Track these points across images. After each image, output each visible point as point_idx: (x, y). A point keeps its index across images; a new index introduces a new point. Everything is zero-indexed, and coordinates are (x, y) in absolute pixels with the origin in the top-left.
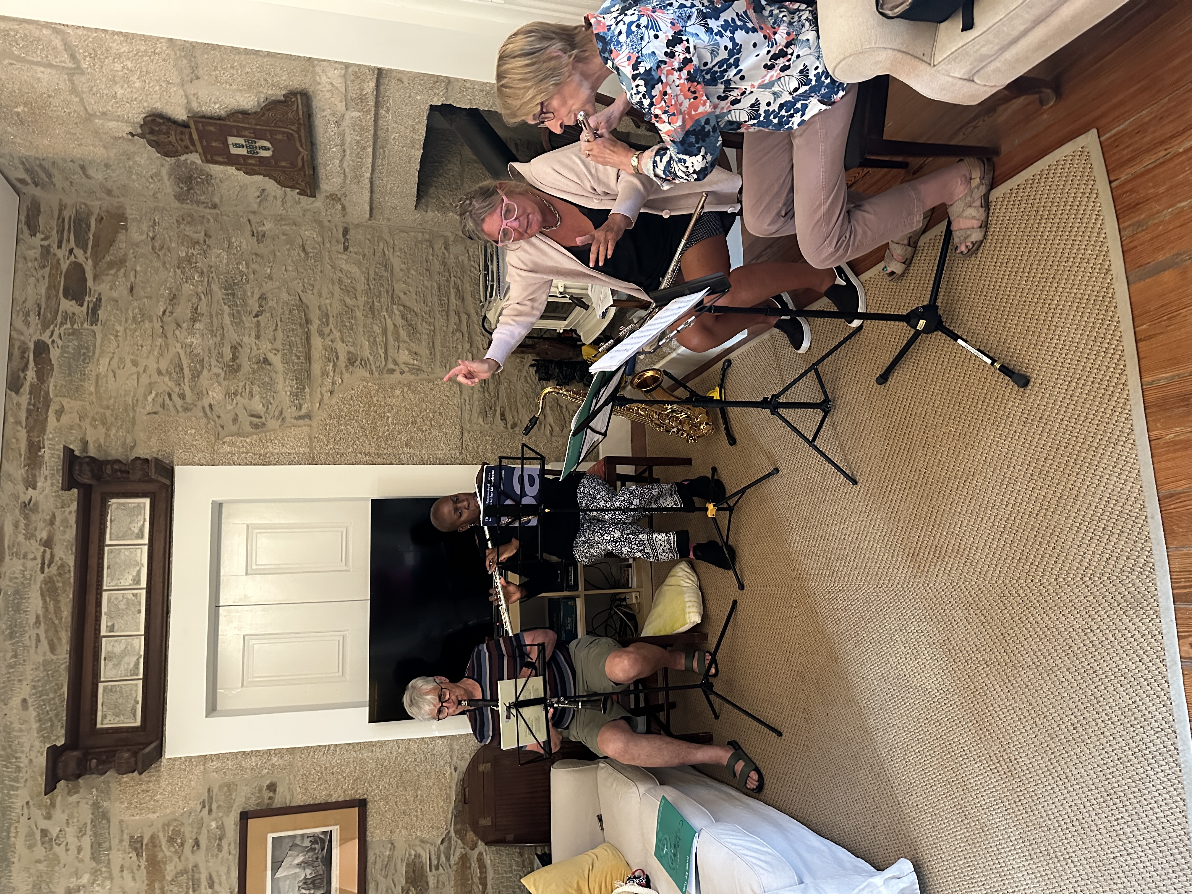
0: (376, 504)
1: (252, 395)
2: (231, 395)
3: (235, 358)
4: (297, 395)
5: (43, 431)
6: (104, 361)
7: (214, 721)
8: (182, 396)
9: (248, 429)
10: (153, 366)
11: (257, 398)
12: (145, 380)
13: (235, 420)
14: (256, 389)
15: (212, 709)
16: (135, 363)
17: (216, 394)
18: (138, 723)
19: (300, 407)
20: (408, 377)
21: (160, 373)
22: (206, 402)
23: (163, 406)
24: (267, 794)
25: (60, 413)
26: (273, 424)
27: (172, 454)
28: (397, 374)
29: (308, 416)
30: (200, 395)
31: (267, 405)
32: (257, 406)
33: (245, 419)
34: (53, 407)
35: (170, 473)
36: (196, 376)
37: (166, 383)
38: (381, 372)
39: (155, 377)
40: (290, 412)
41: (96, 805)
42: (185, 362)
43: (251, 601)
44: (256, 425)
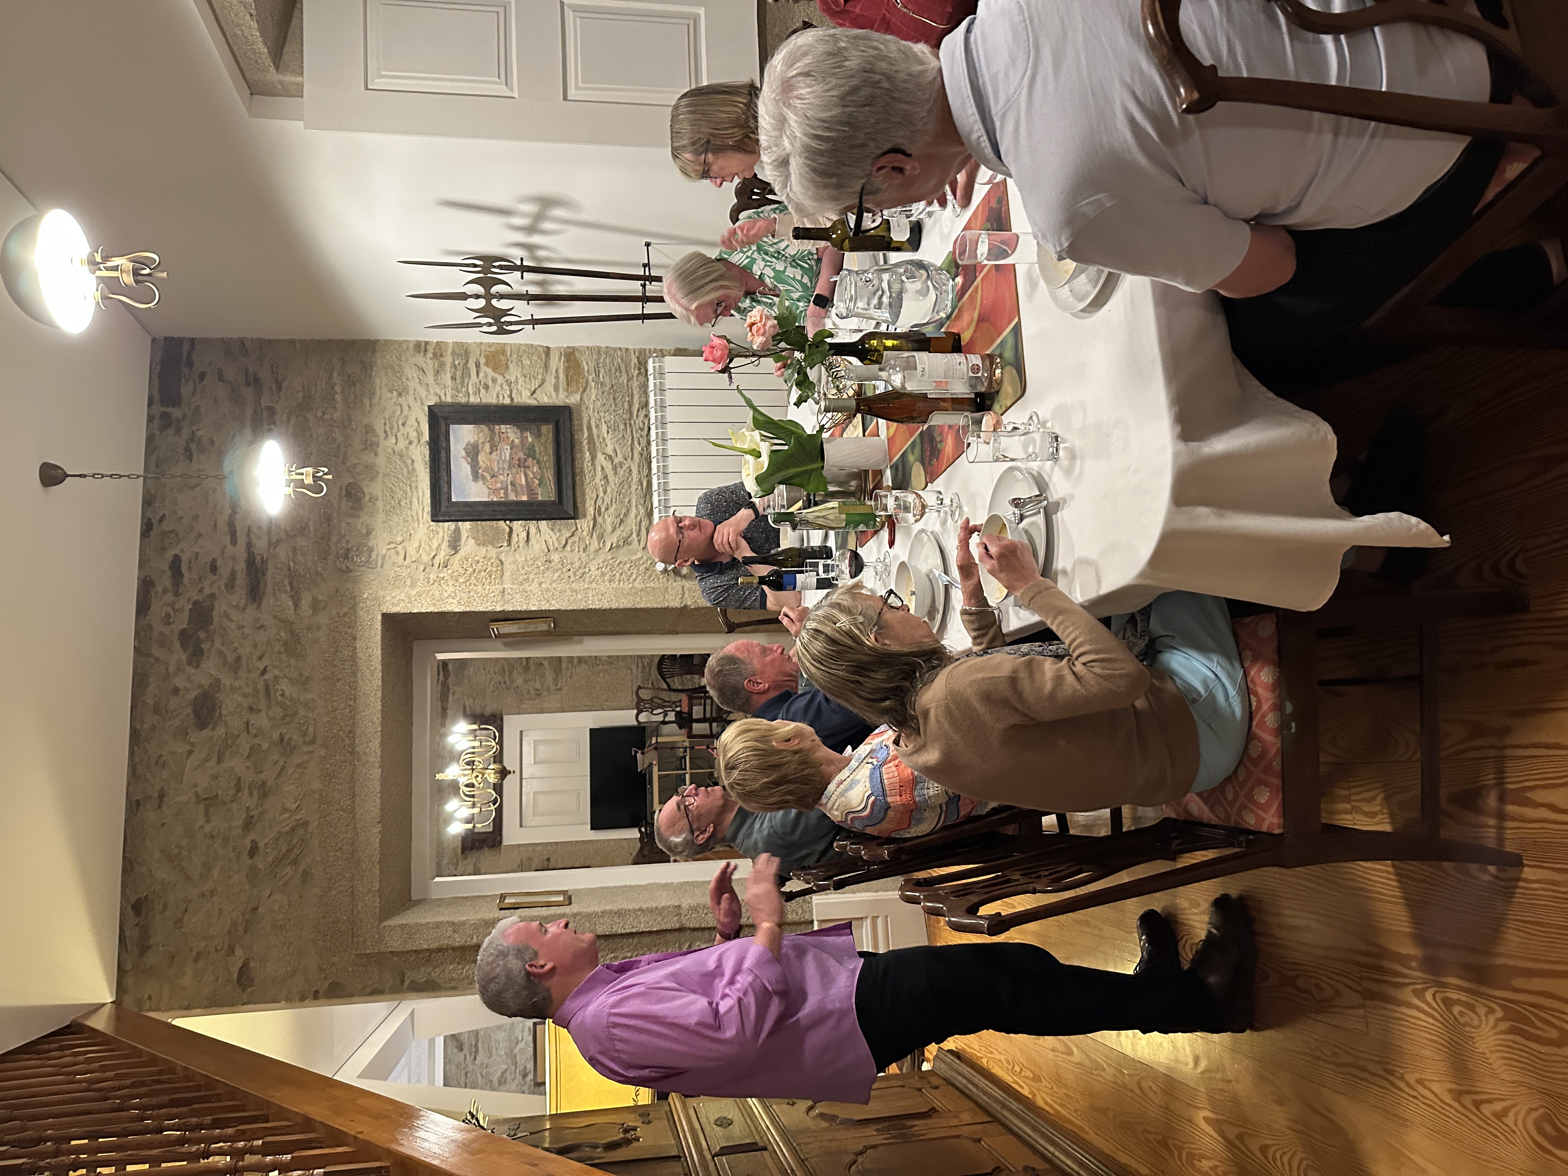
0: (591, 730)
1: (535, 681)
2: (526, 681)
3: (527, 664)
4: (555, 680)
5: (447, 702)
6: (471, 669)
7: (522, 829)
8: (505, 683)
9: (534, 697)
10: (492, 670)
11: (538, 682)
12: (489, 676)
13: (528, 692)
14: (537, 678)
15: (521, 826)
16: (484, 669)
17: (519, 681)
18: (491, 830)
19: (556, 685)
20: (607, 668)
21: (495, 673)
22: (515, 685)
23: (497, 688)
24: (546, 863)
25: (453, 694)
26: (545, 693)
27: (501, 710)
28: (601, 666)
30: (513, 682)
31: (542, 685)
32: (538, 686)
33: (533, 692)
34: (451, 691)
35: (502, 719)
36: (511, 673)
37: (498, 678)
38: (593, 665)
39: (493, 675)
40: (553, 688)
41: (475, 865)
42: (506, 667)
43: (537, 776)
44: (538, 695)
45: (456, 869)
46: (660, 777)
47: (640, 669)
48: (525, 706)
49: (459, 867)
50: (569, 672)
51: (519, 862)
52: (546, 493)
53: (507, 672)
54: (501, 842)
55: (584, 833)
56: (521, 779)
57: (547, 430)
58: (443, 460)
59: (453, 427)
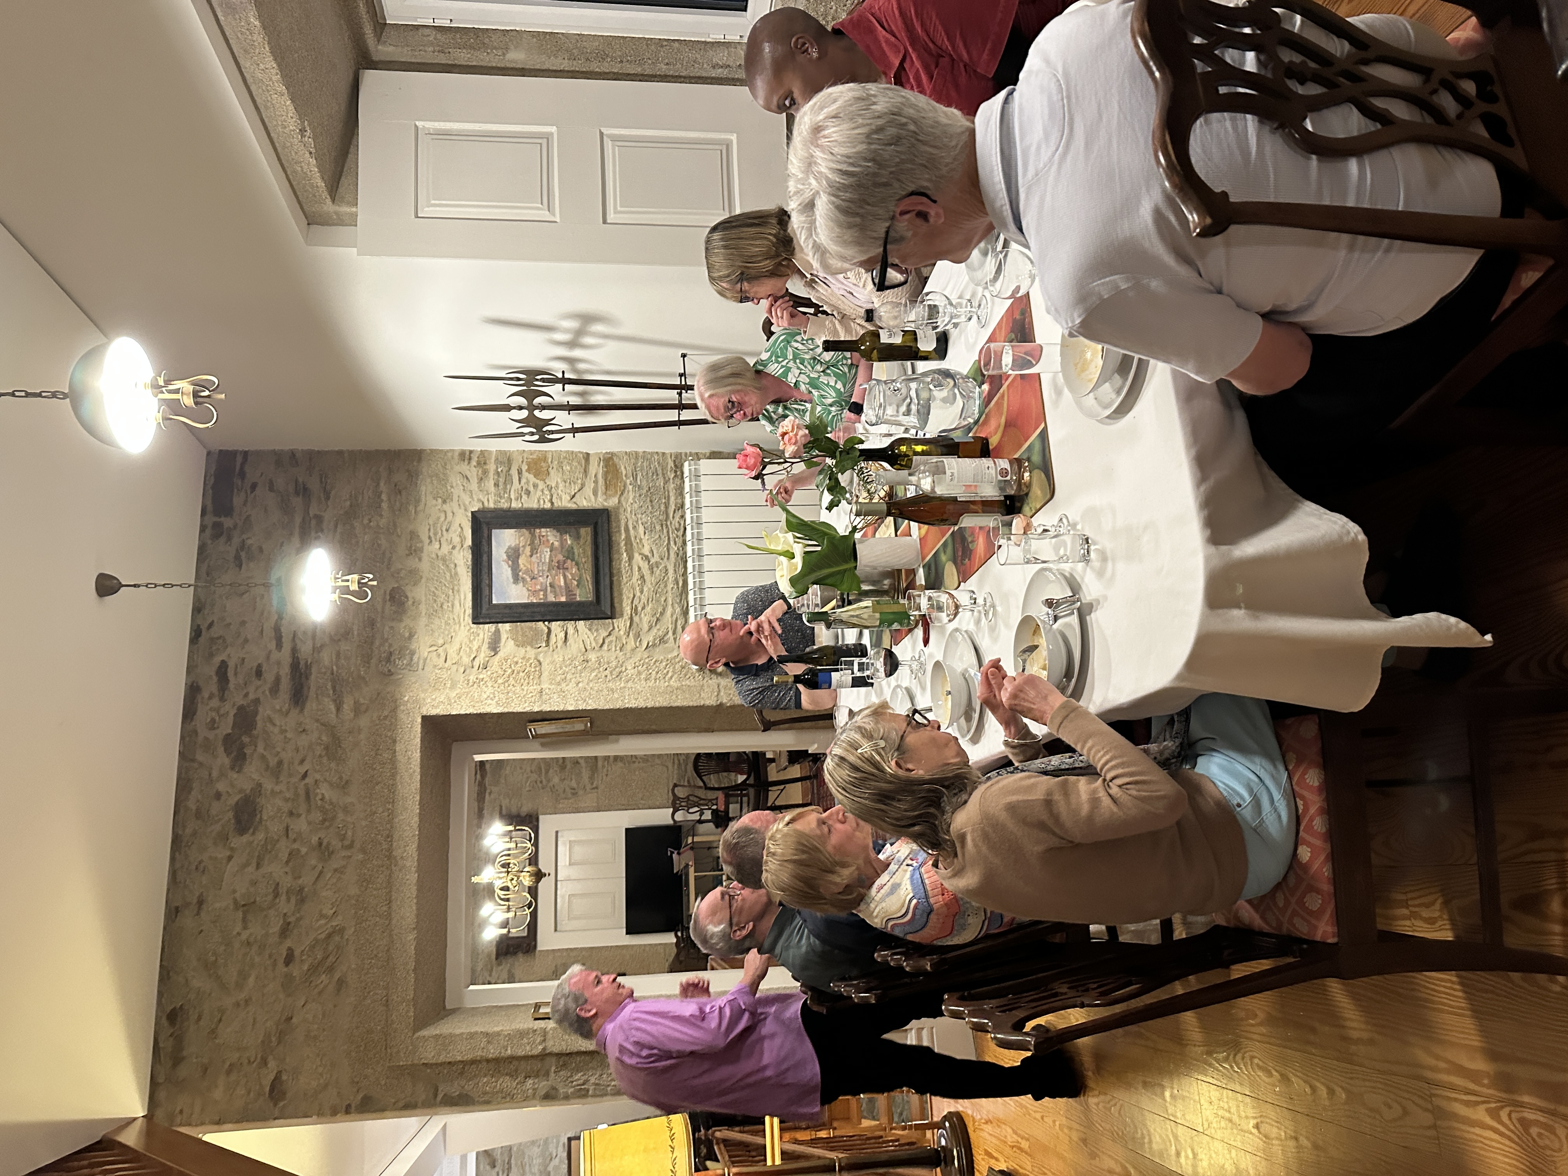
0: (627, 829)
1: (571, 779)
2: (562, 780)
3: (564, 764)
4: (592, 778)
5: (484, 802)
6: (508, 768)
7: (557, 933)
8: (541, 782)
9: (570, 795)
10: (528, 769)
11: (574, 781)
12: (525, 776)
13: (564, 791)
14: (573, 777)
15: (556, 930)
16: (521, 768)
17: (556, 780)
18: (525, 934)
19: (592, 784)
20: (642, 765)
21: (532, 772)
22: (551, 784)
23: (533, 787)
25: (490, 793)
27: (537, 811)
28: (637, 765)
29: (597, 788)
30: (549, 781)
31: (578, 783)
32: (574, 784)
33: (569, 791)
34: (488, 791)
35: (537, 820)
36: (547, 772)
37: (534, 776)
38: (629, 763)
39: (530, 775)
40: (588, 787)
41: (509, 971)
42: (543, 766)
43: (573, 878)
44: (573, 794)
45: (490, 975)
46: (696, 878)
47: (676, 766)
48: (561, 806)
49: (494, 973)
50: (605, 770)
51: (554, 969)
52: (584, 594)
53: (543, 771)
54: (535, 946)
55: (619, 937)
56: (556, 881)
57: (586, 532)
58: (485, 564)
59: (495, 532)
